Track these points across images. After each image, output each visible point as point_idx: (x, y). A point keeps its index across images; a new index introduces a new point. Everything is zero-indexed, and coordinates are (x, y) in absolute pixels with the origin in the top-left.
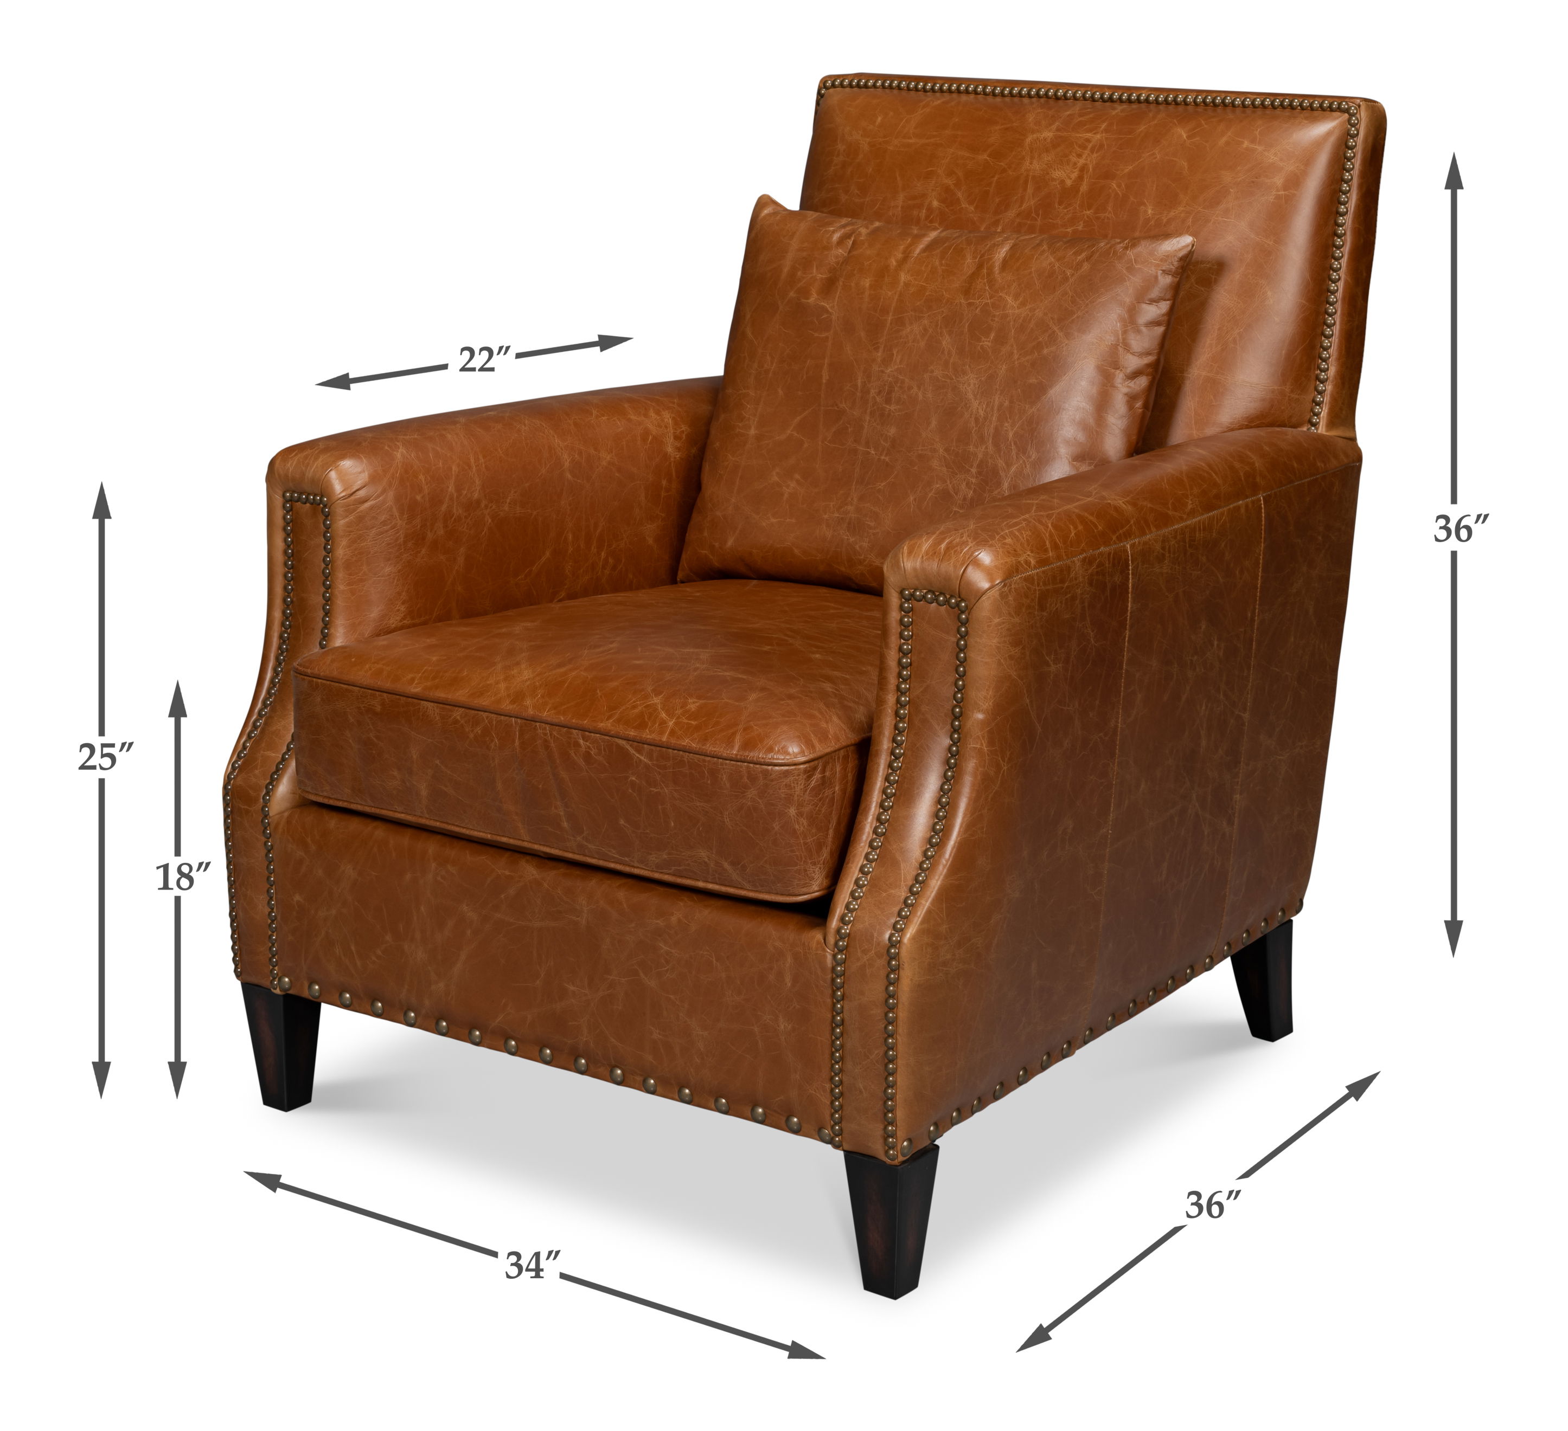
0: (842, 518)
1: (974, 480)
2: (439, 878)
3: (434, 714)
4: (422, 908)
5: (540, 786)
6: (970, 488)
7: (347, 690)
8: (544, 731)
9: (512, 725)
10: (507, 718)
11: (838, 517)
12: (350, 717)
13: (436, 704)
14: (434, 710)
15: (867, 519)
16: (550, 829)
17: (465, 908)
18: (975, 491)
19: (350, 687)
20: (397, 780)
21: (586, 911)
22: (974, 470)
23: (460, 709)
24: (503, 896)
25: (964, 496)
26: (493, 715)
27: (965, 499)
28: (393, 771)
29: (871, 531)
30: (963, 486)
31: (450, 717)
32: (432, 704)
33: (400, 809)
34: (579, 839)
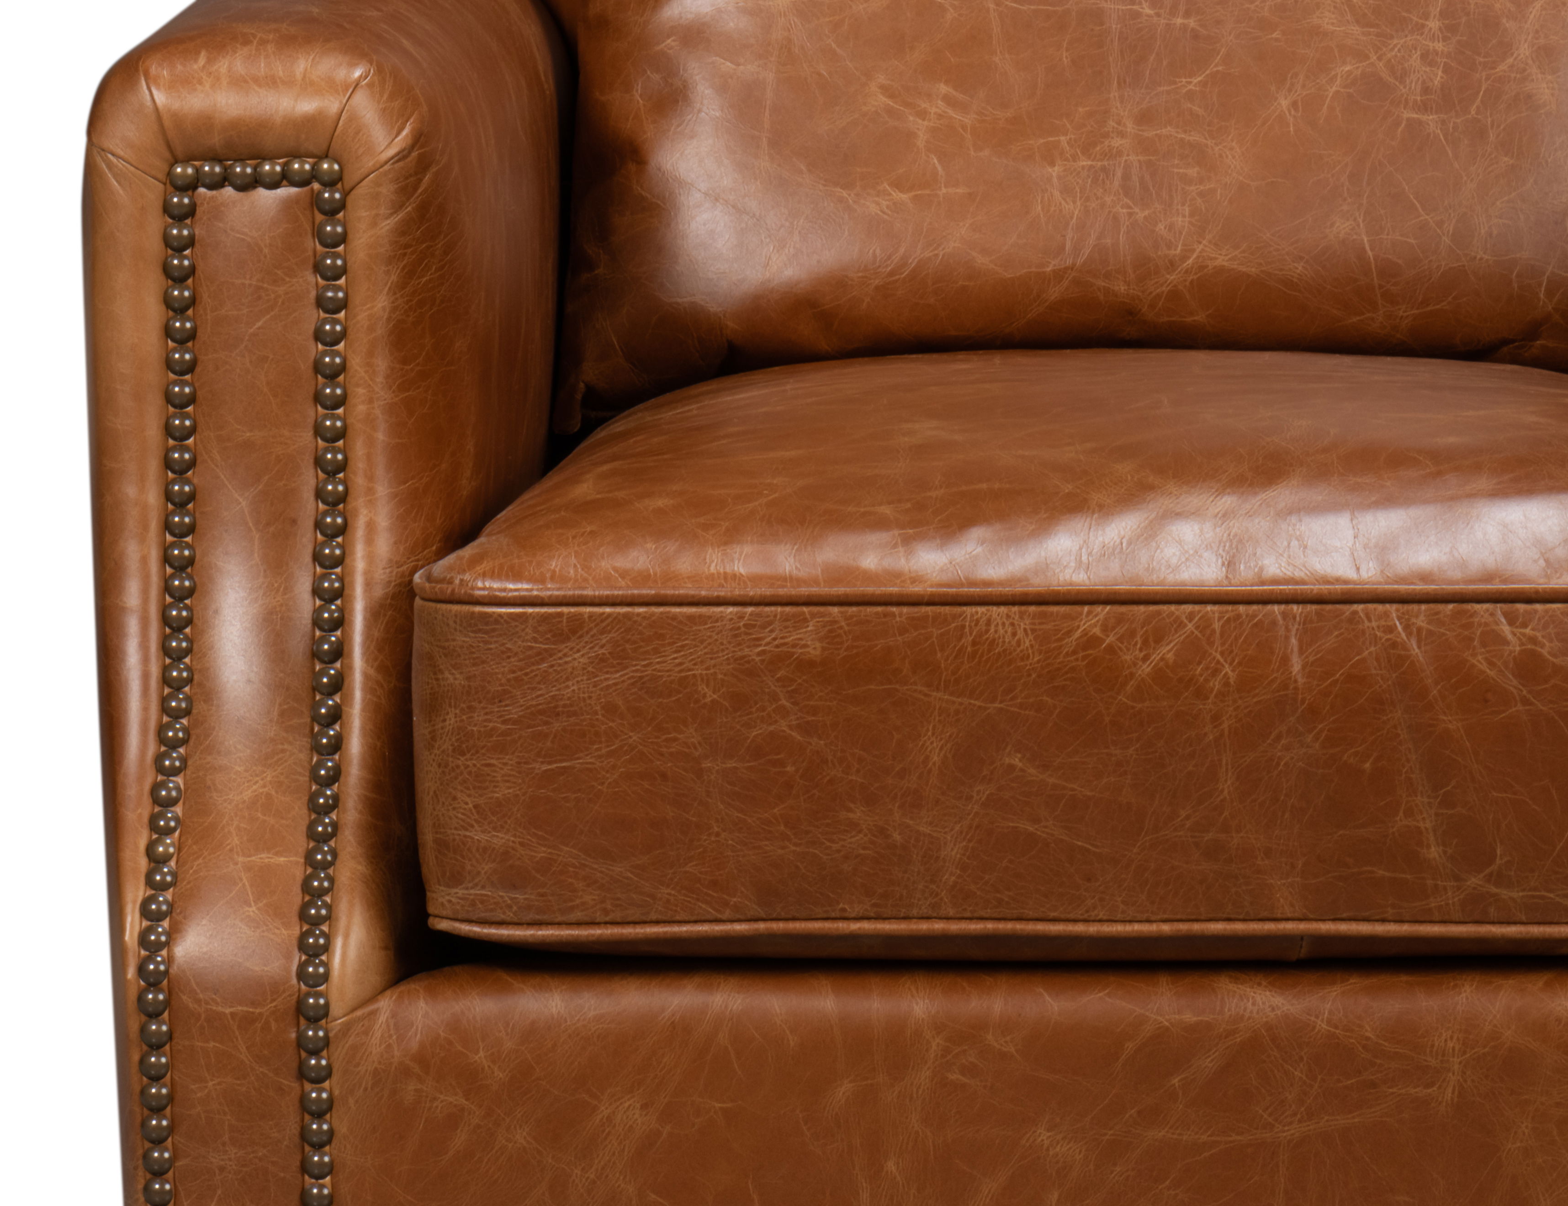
0: (1104, 169)
1: (1439, 46)
2: (954, 1076)
3: (1014, 634)
4: (891, 1166)
5: (1367, 765)
6: (1432, 64)
7: (691, 618)
8: (1383, 623)
9: (1274, 623)
10: (1255, 607)
11: (1091, 167)
12: (702, 688)
13: (1015, 609)
14: (1012, 624)
15: (1176, 162)
16: (1381, 873)
17: (1043, 1135)
18: (1447, 70)
19: (703, 610)
20: (860, 832)
21: (1456, 1067)
22: (1434, 24)
23: (1099, 609)
24: (1176, 1081)
25: (1424, 82)
26: (1209, 608)
27: (1426, 90)
28: (850, 810)
29: (1193, 188)
30: (1415, 60)
31: (1069, 633)
32: (1003, 609)
33: (857, 909)
34: (1474, 881)
